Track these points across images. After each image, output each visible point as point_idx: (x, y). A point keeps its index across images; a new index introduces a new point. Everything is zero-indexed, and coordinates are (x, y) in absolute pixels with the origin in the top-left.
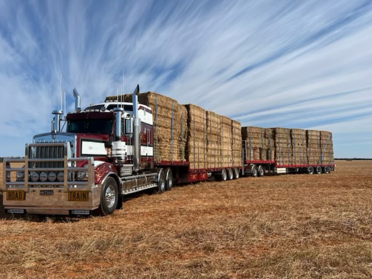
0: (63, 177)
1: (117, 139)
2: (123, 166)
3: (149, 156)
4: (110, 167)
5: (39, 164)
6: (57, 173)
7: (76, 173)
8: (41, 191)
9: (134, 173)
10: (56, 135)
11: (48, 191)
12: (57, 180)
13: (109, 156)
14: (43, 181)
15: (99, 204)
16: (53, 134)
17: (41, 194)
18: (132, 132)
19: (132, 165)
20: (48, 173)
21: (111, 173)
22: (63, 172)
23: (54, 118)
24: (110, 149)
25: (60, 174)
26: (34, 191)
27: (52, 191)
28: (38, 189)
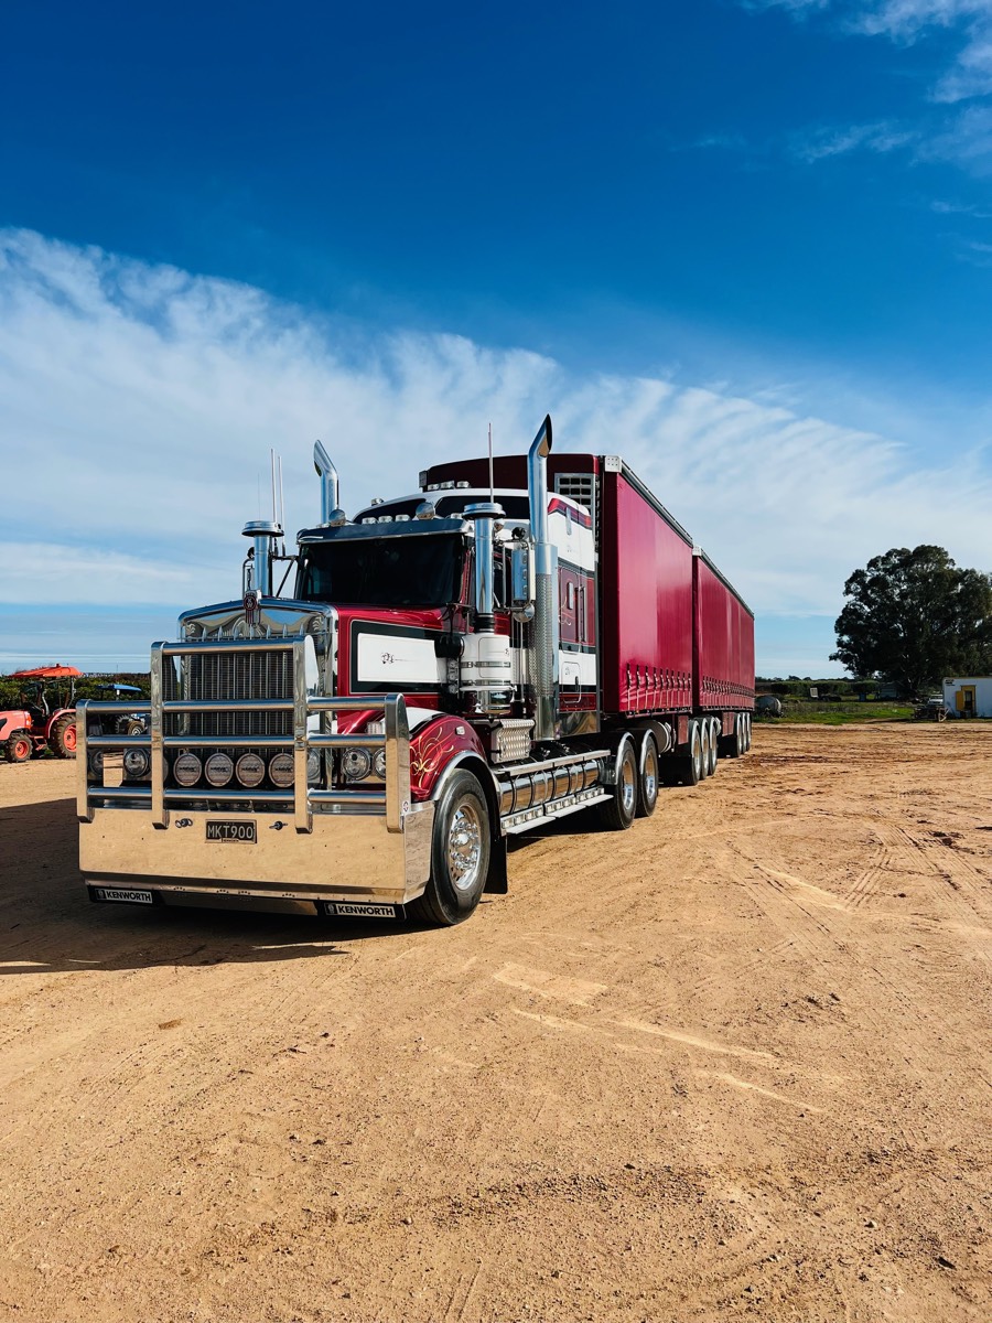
0: (290, 769)
1: (480, 624)
2: (500, 725)
3: (585, 688)
4: (461, 730)
5: (203, 724)
6: (268, 755)
7: (338, 754)
8: (210, 824)
9: (537, 752)
10: (260, 608)
11: (238, 824)
12: (267, 785)
13: (453, 689)
14: (217, 785)
15: (427, 878)
16: (250, 605)
17: (210, 837)
18: (533, 597)
19: (530, 723)
20: (236, 754)
21: (464, 755)
22: (290, 750)
23: (251, 551)
24: (453, 664)
25: (281, 761)
26: (185, 823)
27: (250, 825)
28: (200, 818)
